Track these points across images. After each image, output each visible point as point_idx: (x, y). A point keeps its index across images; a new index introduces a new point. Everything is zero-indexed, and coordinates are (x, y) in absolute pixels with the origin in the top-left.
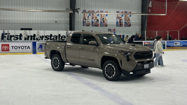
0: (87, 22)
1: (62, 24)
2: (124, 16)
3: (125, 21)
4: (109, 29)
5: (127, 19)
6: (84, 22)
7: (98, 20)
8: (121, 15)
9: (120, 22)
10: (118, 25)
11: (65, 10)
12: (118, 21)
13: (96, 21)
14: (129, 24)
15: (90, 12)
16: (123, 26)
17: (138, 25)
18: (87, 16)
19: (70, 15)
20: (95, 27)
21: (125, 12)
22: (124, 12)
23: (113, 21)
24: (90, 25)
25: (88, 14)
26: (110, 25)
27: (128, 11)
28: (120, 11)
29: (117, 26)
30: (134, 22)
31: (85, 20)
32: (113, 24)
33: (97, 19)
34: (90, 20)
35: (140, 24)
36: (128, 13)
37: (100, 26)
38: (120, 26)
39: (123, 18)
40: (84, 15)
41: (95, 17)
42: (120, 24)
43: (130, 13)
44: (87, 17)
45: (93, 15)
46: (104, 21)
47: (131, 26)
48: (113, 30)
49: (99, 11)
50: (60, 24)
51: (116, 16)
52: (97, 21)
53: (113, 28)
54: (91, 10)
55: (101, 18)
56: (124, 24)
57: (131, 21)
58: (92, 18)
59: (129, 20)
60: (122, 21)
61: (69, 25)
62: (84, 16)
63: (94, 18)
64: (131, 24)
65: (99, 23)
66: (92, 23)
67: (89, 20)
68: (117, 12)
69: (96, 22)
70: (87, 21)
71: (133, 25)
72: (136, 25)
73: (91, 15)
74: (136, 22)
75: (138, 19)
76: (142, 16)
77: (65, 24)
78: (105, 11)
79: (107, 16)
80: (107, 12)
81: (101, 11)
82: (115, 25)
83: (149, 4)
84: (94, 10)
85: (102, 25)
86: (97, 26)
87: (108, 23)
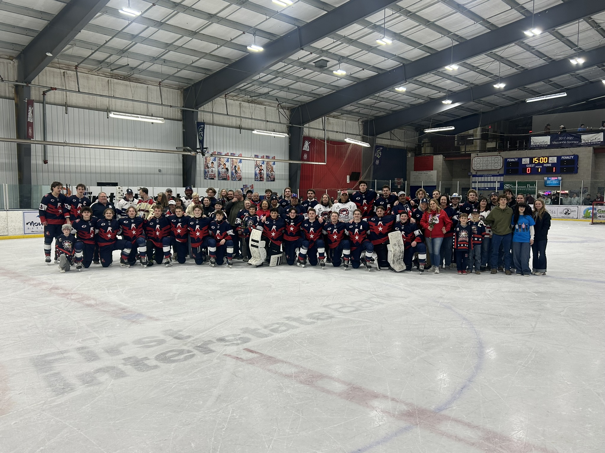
0: (210, 173)
1: (170, 174)
3: (267, 172)
4: (244, 185)
5: (269, 168)
6: (205, 173)
7: (227, 169)
8: (261, 162)
9: (260, 173)
10: (257, 178)
11: (175, 150)
13: (224, 170)
14: (272, 178)
15: (216, 155)
16: (265, 180)
17: (285, 179)
18: (211, 162)
19: (183, 160)
20: (223, 181)
21: (266, 156)
23: (250, 172)
26: (245, 178)
27: (271, 156)
28: (260, 155)
29: (255, 180)
30: (279, 173)
31: (208, 168)
32: (250, 177)
33: (226, 167)
34: (215, 169)
35: (287, 177)
36: (271, 158)
37: (230, 179)
38: (260, 181)
39: (264, 167)
40: (206, 159)
41: (223, 164)
42: (259, 177)
43: (274, 158)
44: (210, 163)
45: (219, 160)
46: (236, 171)
47: (275, 180)
48: (250, 186)
49: (228, 153)
50: (166, 174)
51: (253, 164)
52: (226, 170)
53: (251, 184)
54: (217, 150)
55: (233, 165)
56: (265, 176)
57: (276, 173)
58: (219, 166)
59: (273, 171)
60: (262, 171)
61: (182, 178)
62: (206, 162)
63: (221, 166)
64: (276, 178)
65: (229, 174)
66: (219, 173)
67: (213, 169)
68: (255, 155)
69: (225, 173)
70: (210, 170)
71: (278, 179)
72: (282, 179)
73: (216, 160)
74: (282, 175)
75: (285, 169)
76: (290, 164)
77: (174, 175)
78: (237, 153)
79: (240, 162)
80: (240, 156)
81: (231, 154)
82: (253, 179)
83: (303, 145)
84: (221, 151)
85: (234, 178)
86: (226, 180)
87: (243, 176)
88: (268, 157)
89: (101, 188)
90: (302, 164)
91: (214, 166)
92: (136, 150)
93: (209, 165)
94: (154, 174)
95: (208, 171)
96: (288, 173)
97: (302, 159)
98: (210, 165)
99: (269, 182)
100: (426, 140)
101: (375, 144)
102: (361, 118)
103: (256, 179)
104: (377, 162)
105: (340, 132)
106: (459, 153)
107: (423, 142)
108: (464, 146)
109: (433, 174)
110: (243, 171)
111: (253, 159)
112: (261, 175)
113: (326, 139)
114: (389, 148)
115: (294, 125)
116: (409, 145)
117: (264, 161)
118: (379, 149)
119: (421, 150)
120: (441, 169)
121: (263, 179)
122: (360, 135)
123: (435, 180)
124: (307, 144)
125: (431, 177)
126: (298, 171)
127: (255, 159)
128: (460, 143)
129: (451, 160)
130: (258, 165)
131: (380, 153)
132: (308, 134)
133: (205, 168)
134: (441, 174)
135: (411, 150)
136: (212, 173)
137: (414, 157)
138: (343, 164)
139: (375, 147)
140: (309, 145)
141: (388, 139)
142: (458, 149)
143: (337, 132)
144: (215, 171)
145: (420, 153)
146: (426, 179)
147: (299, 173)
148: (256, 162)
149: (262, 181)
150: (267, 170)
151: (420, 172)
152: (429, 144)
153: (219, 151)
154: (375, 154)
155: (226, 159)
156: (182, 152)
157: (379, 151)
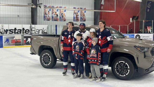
1: (24, 18)
2: (80, 11)
4: (67, 24)
5: (82, 15)
6: (44, 17)
8: (77, 11)
9: (77, 17)
10: (75, 20)
11: (27, 5)
12: (75, 16)
14: (84, 19)
15: (51, 7)
16: (79, 21)
17: (91, 20)
19: (32, 10)
23: (71, 16)
24: (50, 19)
25: (48, 9)
26: (68, 20)
27: (83, 8)
28: (77, 7)
30: (89, 17)
32: (71, 19)
35: (93, 19)
40: (45, 10)
41: (55, 12)
43: (85, 9)
45: (53, 10)
47: (86, 21)
49: (58, 7)
50: (22, 18)
51: (73, 12)
54: (51, 5)
55: (60, 13)
56: (80, 19)
59: (84, 16)
60: (78, 16)
61: (31, 19)
63: (54, 13)
64: (86, 20)
65: (59, 17)
67: (49, 15)
68: (74, 8)
70: (47, 16)
71: (87, 20)
72: (90, 20)
73: (51, 10)
75: (92, 15)
76: (95, 12)
77: (27, 18)
78: (63, 6)
80: (65, 8)
81: (60, 7)
83: (101, 2)
84: (54, 5)
86: (56, 21)
87: (67, 18)
88: (81, 8)
90: (101, 12)
91: (49, 14)
93: (46, 13)
94: (15, 18)
96: (93, 17)
97: (101, 9)
98: (47, 13)
99: (82, 22)
101: (147, 0)
110: (67, 16)
111: (72, 9)
117: (79, 11)
118: (149, 3)
126: (98, 16)
130: (75, 13)
133: (44, 15)
136: (48, 17)
139: (147, 2)
148: (74, 11)
149: (78, 21)
153: (53, 6)
154: (147, 5)
155: (56, 10)
156: (31, 6)
157: (149, 4)
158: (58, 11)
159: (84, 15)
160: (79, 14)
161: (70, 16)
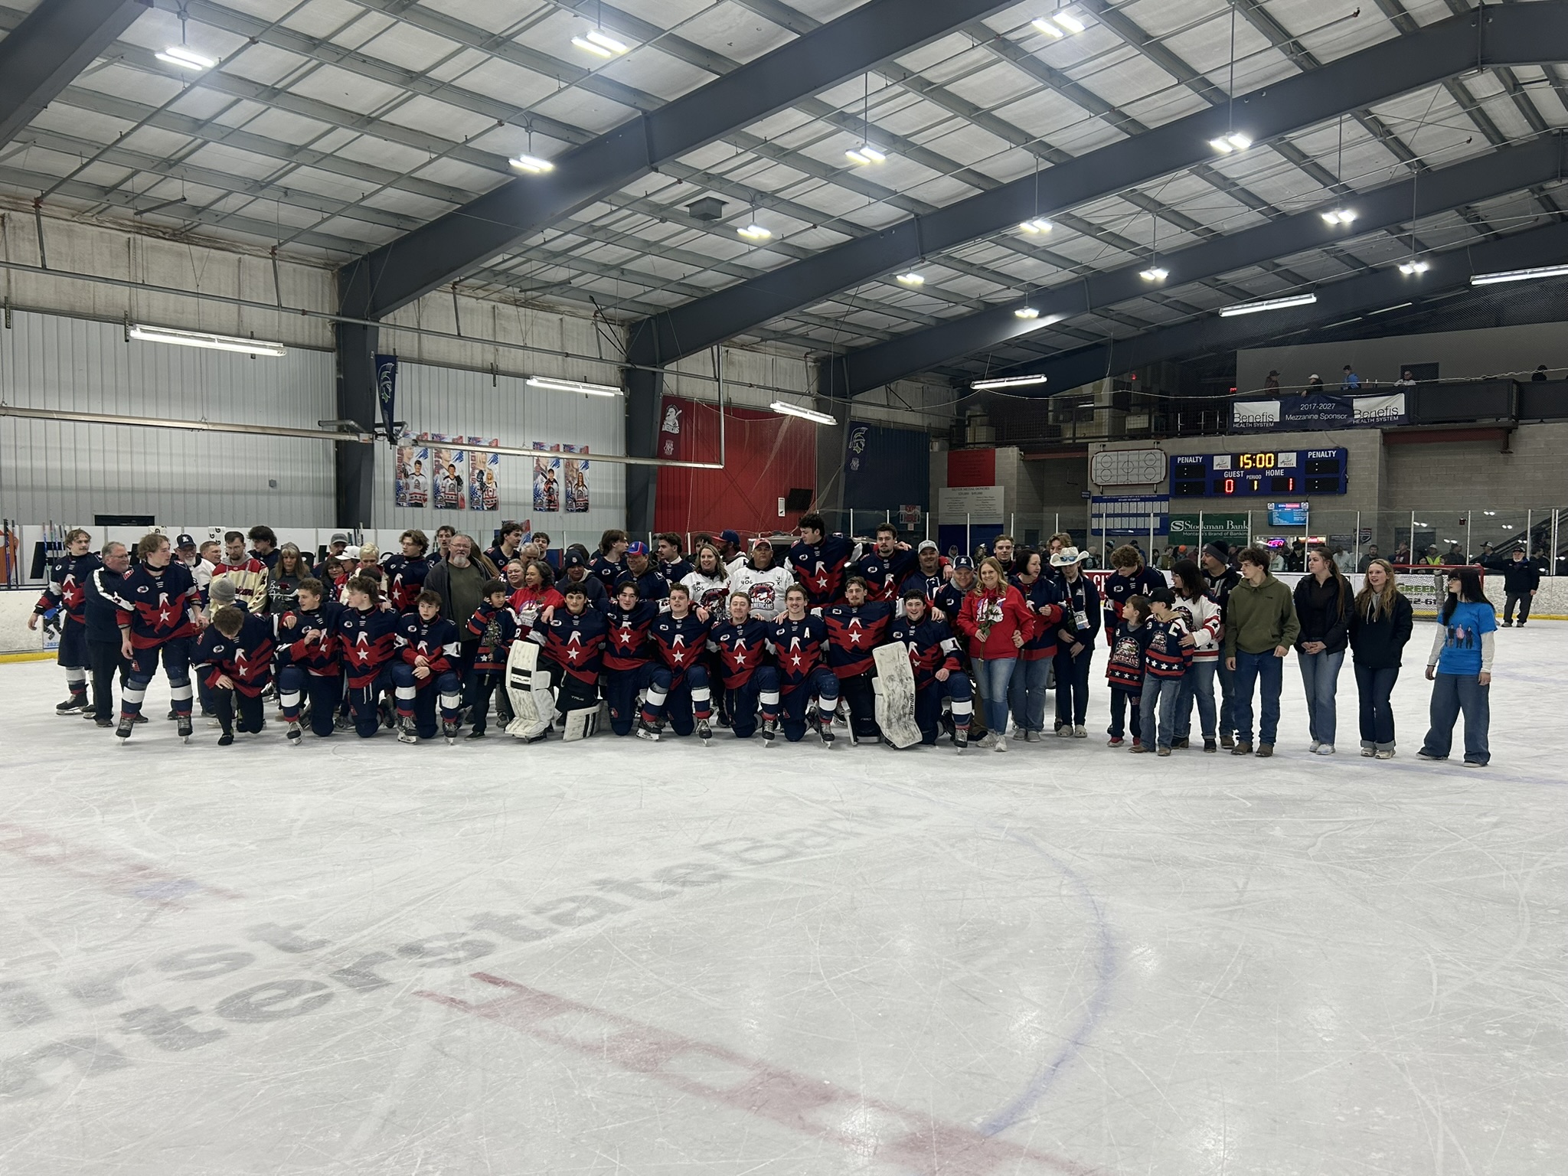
0: (412, 489)
1: (302, 494)
2: (561, 461)
3: (566, 485)
5: (573, 478)
6: (398, 489)
7: (458, 479)
8: (550, 461)
9: (549, 491)
10: (541, 504)
11: (317, 427)
12: (542, 486)
13: (451, 482)
14: (580, 503)
15: (427, 441)
16: (561, 509)
17: (615, 507)
18: (415, 459)
19: (337, 454)
20: (447, 510)
21: (565, 446)
22: (561, 449)
24: (425, 500)
26: (509, 504)
27: (578, 445)
28: (549, 442)
29: (535, 509)
30: (601, 491)
31: (407, 476)
32: (520, 500)
33: (456, 474)
34: (426, 480)
35: (622, 501)
36: (577, 450)
37: (467, 505)
38: (549, 510)
39: (559, 473)
40: (400, 452)
41: (446, 465)
42: (546, 501)
43: (585, 450)
44: (413, 465)
45: (438, 455)
46: (482, 484)
47: (589, 509)
49: (461, 437)
50: (291, 493)
51: (530, 466)
52: (455, 482)
54: (431, 430)
55: (474, 469)
56: (562, 499)
57: (591, 490)
58: (436, 472)
59: (583, 485)
60: (554, 486)
61: (331, 503)
62: (400, 460)
63: (441, 471)
64: (590, 503)
65: (465, 492)
66: (436, 490)
67: (421, 479)
68: (535, 444)
69: (453, 490)
70: (412, 482)
71: (595, 506)
72: (608, 507)
73: (429, 454)
74: (608, 495)
75: (615, 481)
76: (628, 466)
77: (314, 494)
78: (487, 437)
79: (495, 460)
80: (494, 445)
81: (470, 439)
82: (529, 505)
83: (663, 418)
84: (443, 432)
85: (477, 503)
86: (455, 508)
87: (502, 496)
88: (569, 449)
89: (106, 530)
90: (659, 466)
91: (422, 472)
92: (205, 427)
93: (408, 468)
94: (257, 493)
95: (407, 484)
96: (624, 491)
97: (660, 455)
98: (411, 469)
99: (572, 514)
100: (977, 409)
101: (850, 416)
102: (811, 352)
103: (537, 506)
104: (855, 464)
105: (759, 387)
106: (1058, 441)
107: (968, 413)
108: (1071, 425)
109: (996, 495)
110: (502, 485)
111: (528, 453)
112: (550, 495)
113: (722, 403)
114: (884, 429)
115: (638, 367)
116: (934, 422)
117: (558, 459)
118: (859, 431)
119: (963, 435)
120: (1014, 483)
121: (557, 505)
122: (809, 395)
123: (1001, 510)
124: (672, 415)
125: (991, 502)
126: (650, 486)
127: (533, 453)
128: (1061, 418)
129: (1039, 461)
130: (542, 469)
131: (863, 441)
132: (675, 388)
133: (398, 478)
134: (1014, 495)
135: (939, 434)
136: (417, 491)
137: (946, 453)
138: (767, 467)
139: (848, 425)
140: (679, 418)
141: (883, 406)
142: (1057, 431)
143: (751, 386)
144: (426, 483)
145: (963, 443)
146: (977, 508)
147: (653, 489)
148: (538, 460)
149: (553, 510)
150: (568, 482)
151: (963, 490)
152: (986, 418)
153: (437, 433)
154: (849, 443)
155: (455, 454)
156: (333, 433)
157: (859, 434)
158: (460, 458)
159: (581, 483)
160: (558, 477)
161: (519, 487)
